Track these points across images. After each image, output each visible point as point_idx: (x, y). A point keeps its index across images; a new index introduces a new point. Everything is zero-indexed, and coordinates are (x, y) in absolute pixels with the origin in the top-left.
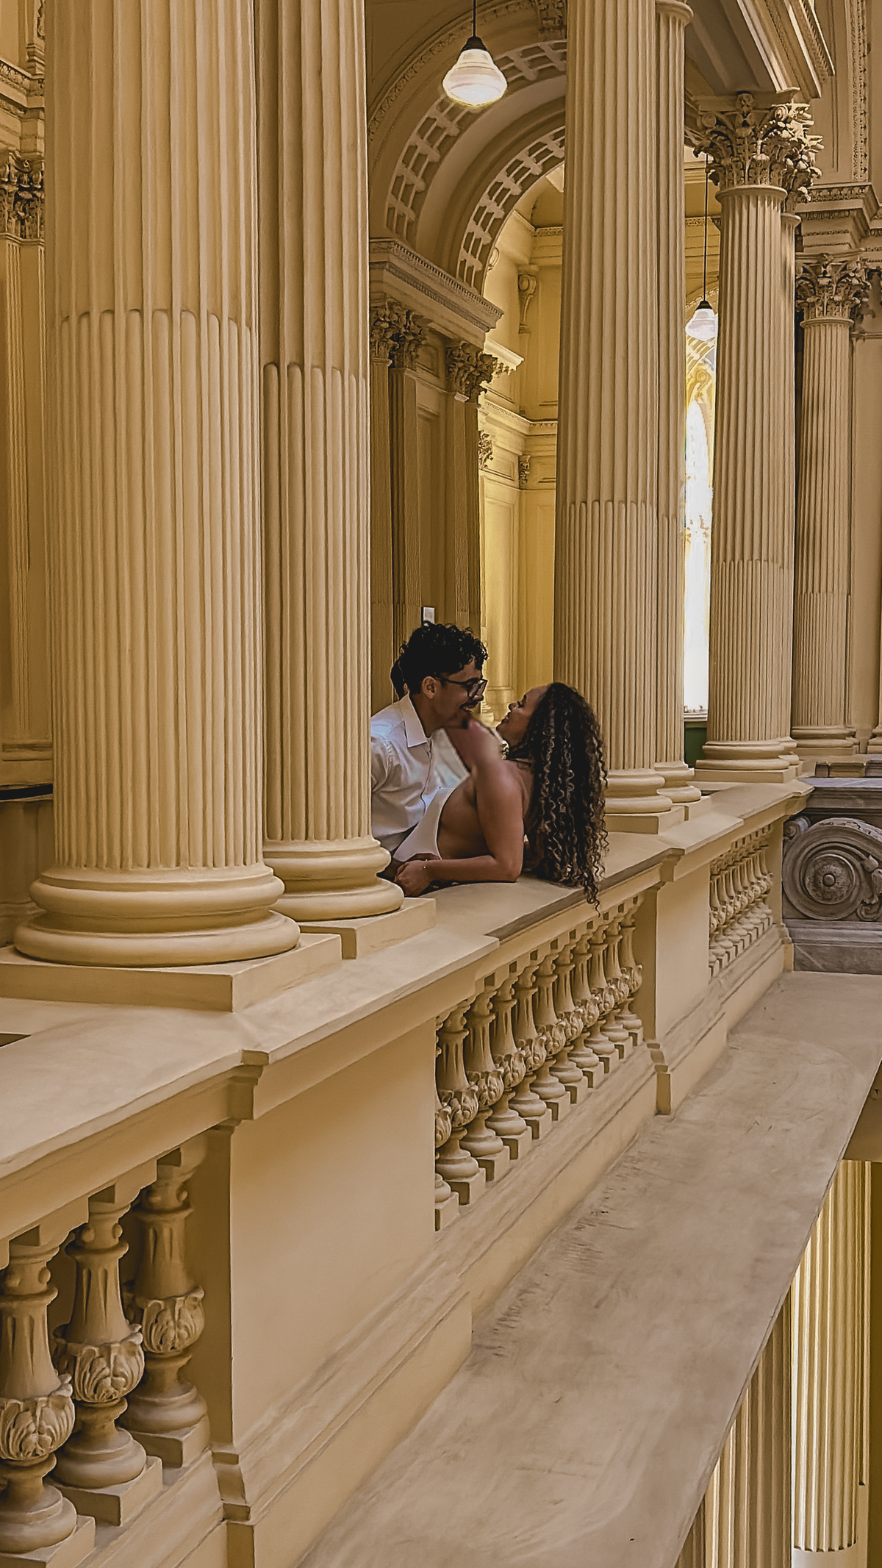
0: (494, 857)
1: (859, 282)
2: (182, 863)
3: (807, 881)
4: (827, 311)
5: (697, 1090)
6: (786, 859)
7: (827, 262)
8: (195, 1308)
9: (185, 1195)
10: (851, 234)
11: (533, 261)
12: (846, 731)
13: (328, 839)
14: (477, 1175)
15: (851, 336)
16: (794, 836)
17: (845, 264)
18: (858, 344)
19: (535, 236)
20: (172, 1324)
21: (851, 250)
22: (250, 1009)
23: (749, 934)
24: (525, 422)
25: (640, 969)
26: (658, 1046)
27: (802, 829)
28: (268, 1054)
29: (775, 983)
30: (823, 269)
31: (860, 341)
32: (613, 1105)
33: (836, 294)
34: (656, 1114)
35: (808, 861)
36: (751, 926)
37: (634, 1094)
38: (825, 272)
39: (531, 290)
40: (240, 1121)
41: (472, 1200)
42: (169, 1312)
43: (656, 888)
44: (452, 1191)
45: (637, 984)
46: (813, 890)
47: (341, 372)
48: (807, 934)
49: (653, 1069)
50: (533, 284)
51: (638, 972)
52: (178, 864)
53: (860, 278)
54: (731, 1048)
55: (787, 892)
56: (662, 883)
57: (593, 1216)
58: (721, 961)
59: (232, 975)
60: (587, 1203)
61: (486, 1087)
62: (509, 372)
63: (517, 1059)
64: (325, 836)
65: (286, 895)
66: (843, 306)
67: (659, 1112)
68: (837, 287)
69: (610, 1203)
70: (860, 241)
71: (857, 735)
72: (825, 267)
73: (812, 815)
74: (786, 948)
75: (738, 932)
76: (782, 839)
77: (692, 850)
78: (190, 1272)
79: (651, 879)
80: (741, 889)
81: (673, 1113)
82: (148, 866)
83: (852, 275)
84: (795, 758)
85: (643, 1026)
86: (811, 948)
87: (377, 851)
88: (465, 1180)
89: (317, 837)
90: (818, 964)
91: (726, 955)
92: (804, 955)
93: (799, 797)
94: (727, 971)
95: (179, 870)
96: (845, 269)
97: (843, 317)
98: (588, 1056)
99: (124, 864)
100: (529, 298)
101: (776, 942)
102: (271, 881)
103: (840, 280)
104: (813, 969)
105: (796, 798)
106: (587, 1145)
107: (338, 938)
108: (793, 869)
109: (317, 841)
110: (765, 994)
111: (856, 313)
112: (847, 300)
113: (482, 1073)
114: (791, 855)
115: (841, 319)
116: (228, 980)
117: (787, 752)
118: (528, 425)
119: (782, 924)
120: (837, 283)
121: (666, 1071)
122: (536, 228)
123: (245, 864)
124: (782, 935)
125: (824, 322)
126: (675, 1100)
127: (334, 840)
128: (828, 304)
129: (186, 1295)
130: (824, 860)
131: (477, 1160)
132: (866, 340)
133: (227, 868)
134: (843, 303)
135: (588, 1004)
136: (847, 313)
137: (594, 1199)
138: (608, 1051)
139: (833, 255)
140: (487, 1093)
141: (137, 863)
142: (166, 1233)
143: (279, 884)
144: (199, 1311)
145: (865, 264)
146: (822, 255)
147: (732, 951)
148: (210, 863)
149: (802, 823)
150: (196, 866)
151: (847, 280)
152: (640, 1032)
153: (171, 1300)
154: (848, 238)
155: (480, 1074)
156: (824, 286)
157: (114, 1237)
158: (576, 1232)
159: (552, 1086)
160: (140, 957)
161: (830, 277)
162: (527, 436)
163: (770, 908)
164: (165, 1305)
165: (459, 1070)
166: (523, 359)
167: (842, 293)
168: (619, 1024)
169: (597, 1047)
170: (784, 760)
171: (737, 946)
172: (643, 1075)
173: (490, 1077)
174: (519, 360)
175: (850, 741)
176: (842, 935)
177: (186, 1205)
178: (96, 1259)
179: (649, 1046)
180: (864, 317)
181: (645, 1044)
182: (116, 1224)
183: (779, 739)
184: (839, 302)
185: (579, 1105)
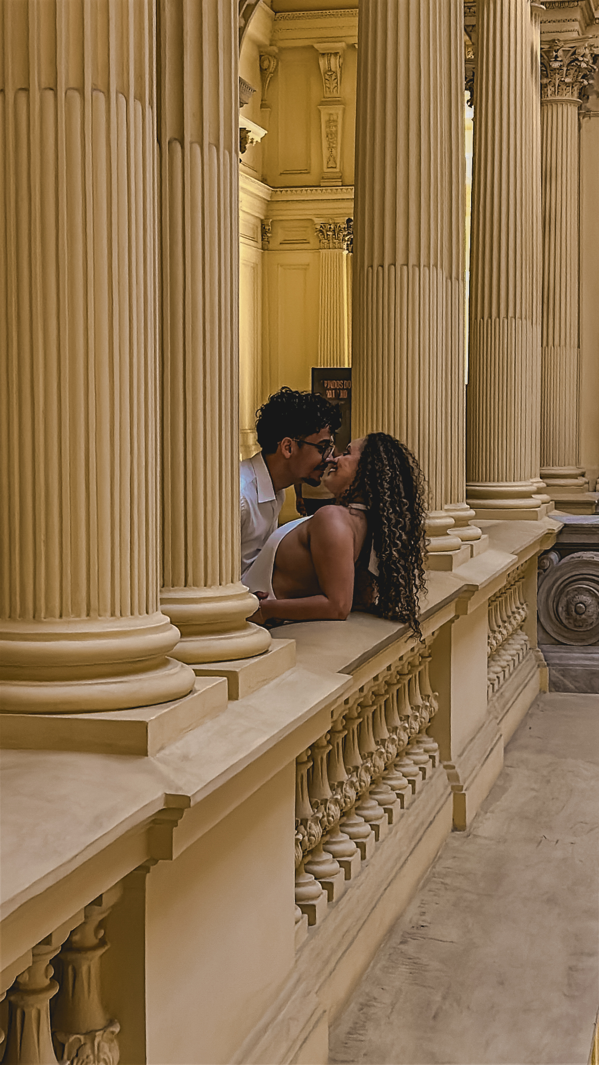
0: (326, 596)
1: (587, 65)
2: (92, 614)
3: (560, 609)
4: (558, 92)
5: (485, 806)
6: (540, 590)
7: (558, 48)
8: (112, 1041)
9: (102, 933)
10: (579, 22)
11: (274, 42)
12: (578, 472)
13: (205, 586)
14: (321, 896)
15: (579, 114)
16: (547, 569)
17: (574, 49)
18: (584, 121)
19: (275, 20)
20: (91, 1057)
21: (580, 37)
22: (163, 752)
23: (512, 659)
24: (268, 189)
25: (436, 695)
26: (454, 767)
27: (555, 563)
28: (189, 797)
29: (534, 703)
30: (555, 54)
31: (586, 119)
32: (422, 823)
33: (566, 76)
34: (453, 831)
35: (561, 592)
36: (514, 652)
37: (438, 813)
38: (556, 57)
39: (271, 70)
40: (158, 861)
41: (318, 921)
42: (88, 1046)
43: (452, 621)
44: (302, 913)
45: (434, 709)
46: (566, 618)
47: (216, 147)
48: (560, 658)
49: (449, 789)
50: (273, 64)
51: (435, 699)
52: (88, 615)
53: (588, 62)
54: (508, 766)
55: (542, 620)
56: (457, 617)
57: (415, 931)
58: (493, 684)
59: (147, 720)
60: (407, 918)
61: (325, 814)
62: (254, 143)
63: (348, 786)
64: (202, 583)
65: (183, 639)
66: (573, 87)
67: (455, 828)
68: (567, 70)
69: (427, 917)
70: (586, 27)
71: (586, 475)
72: (556, 51)
73: (562, 549)
74: (541, 672)
75: (504, 658)
76: (537, 571)
77: (484, 585)
78: (106, 1006)
79: (449, 614)
80: (505, 618)
81: (468, 829)
82: (61, 616)
83: (581, 59)
84: (545, 497)
85: (439, 748)
86: (565, 671)
87: (248, 596)
88: (311, 902)
89: (195, 584)
90: (571, 685)
91: (497, 679)
92: (558, 677)
93: (551, 533)
94: (497, 695)
95: (89, 620)
96: (574, 53)
97: (572, 97)
98: (399, 779)
99: (36, 615)
100: (270, 76)
101: (533, 667)
102: (169, 630)
103: (569, 64)
104: (567, 690)
105: (548, 535)
106: (405, 863)
107: (225, 681)
108: (547, 600)
109: (195, 588)
110: (528, 715)
111: (583, 94)
112: (576, 82)
113: (322, 800)
114: (546, 586)
115: (571, 98)
116: (144, 725)
117: (539, 492)
118: (270, 192)
119: (538, 649)
120: (567, 67)
121: (462, 790)
122: (276, 12)
123: (147, 613)
124: (538, 659)
125: (556, 102)
126: (469, 817)
127: (210, 587)
128: (559, 86)
129: (104, 1029)
130: (576, 591)
131: (320, 882)
132: (592, 118)
133: (132, 617)
134: (572, 85)
135: (398, 731)
136: (576, 94)
137: (412, 913)
138: (414, 774)
139: (563, 41)
140: (325, 819)
141: (49, 613)
142: (84, 969)
143: (175, 632)
144: (115, 1044)
145: (591, 50)
146: (554, 41)
147: (501, 675)
148: (118, 613)
149: (554, 556)
150: (105, 616)
151: (577, 64)
152: (437, 754)
153: (91, 1034)
154: (576, 26)
155: (319, 801)
156: (555, 69)
157: (47, 977)
158: (401, 946)
159: (374, 810)
160: (55, 704)
161: (561, 61)
162: (268, 201)
163: (526, 635)
164: (85, 1038)
165: (305, 799)
166: (267, 132)
167: (571, 76)
168: (419, 748)
169: (404, 770)
170: (538, 499)
171: (504, 671)
172: (442, 795)
173: (328, 804)
174: (263, 132)
175: (581, 481)
176: (593, 659)
177: (102, 943)
178: (31, 999)
179: (446, 767)
180: (590, 97)
181: (442, 766)
182: (48, 965)
183: (532, 480)
184: (569, 83)
185: (396, 825)
